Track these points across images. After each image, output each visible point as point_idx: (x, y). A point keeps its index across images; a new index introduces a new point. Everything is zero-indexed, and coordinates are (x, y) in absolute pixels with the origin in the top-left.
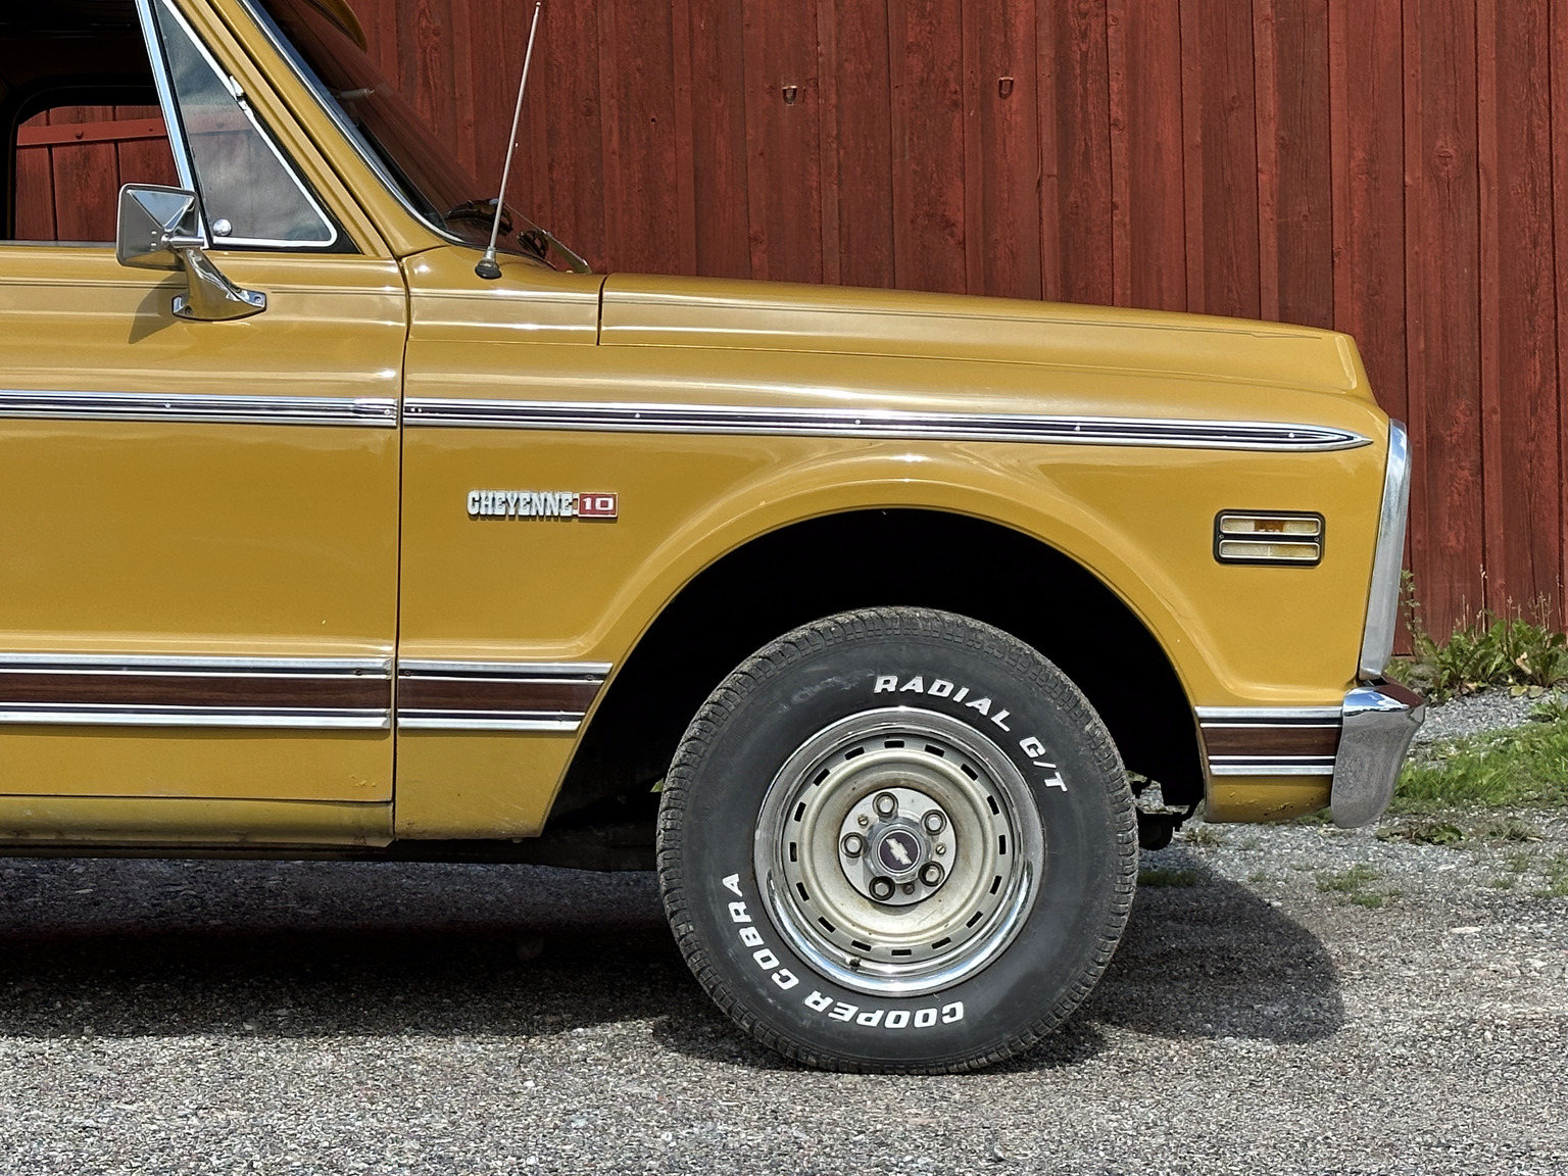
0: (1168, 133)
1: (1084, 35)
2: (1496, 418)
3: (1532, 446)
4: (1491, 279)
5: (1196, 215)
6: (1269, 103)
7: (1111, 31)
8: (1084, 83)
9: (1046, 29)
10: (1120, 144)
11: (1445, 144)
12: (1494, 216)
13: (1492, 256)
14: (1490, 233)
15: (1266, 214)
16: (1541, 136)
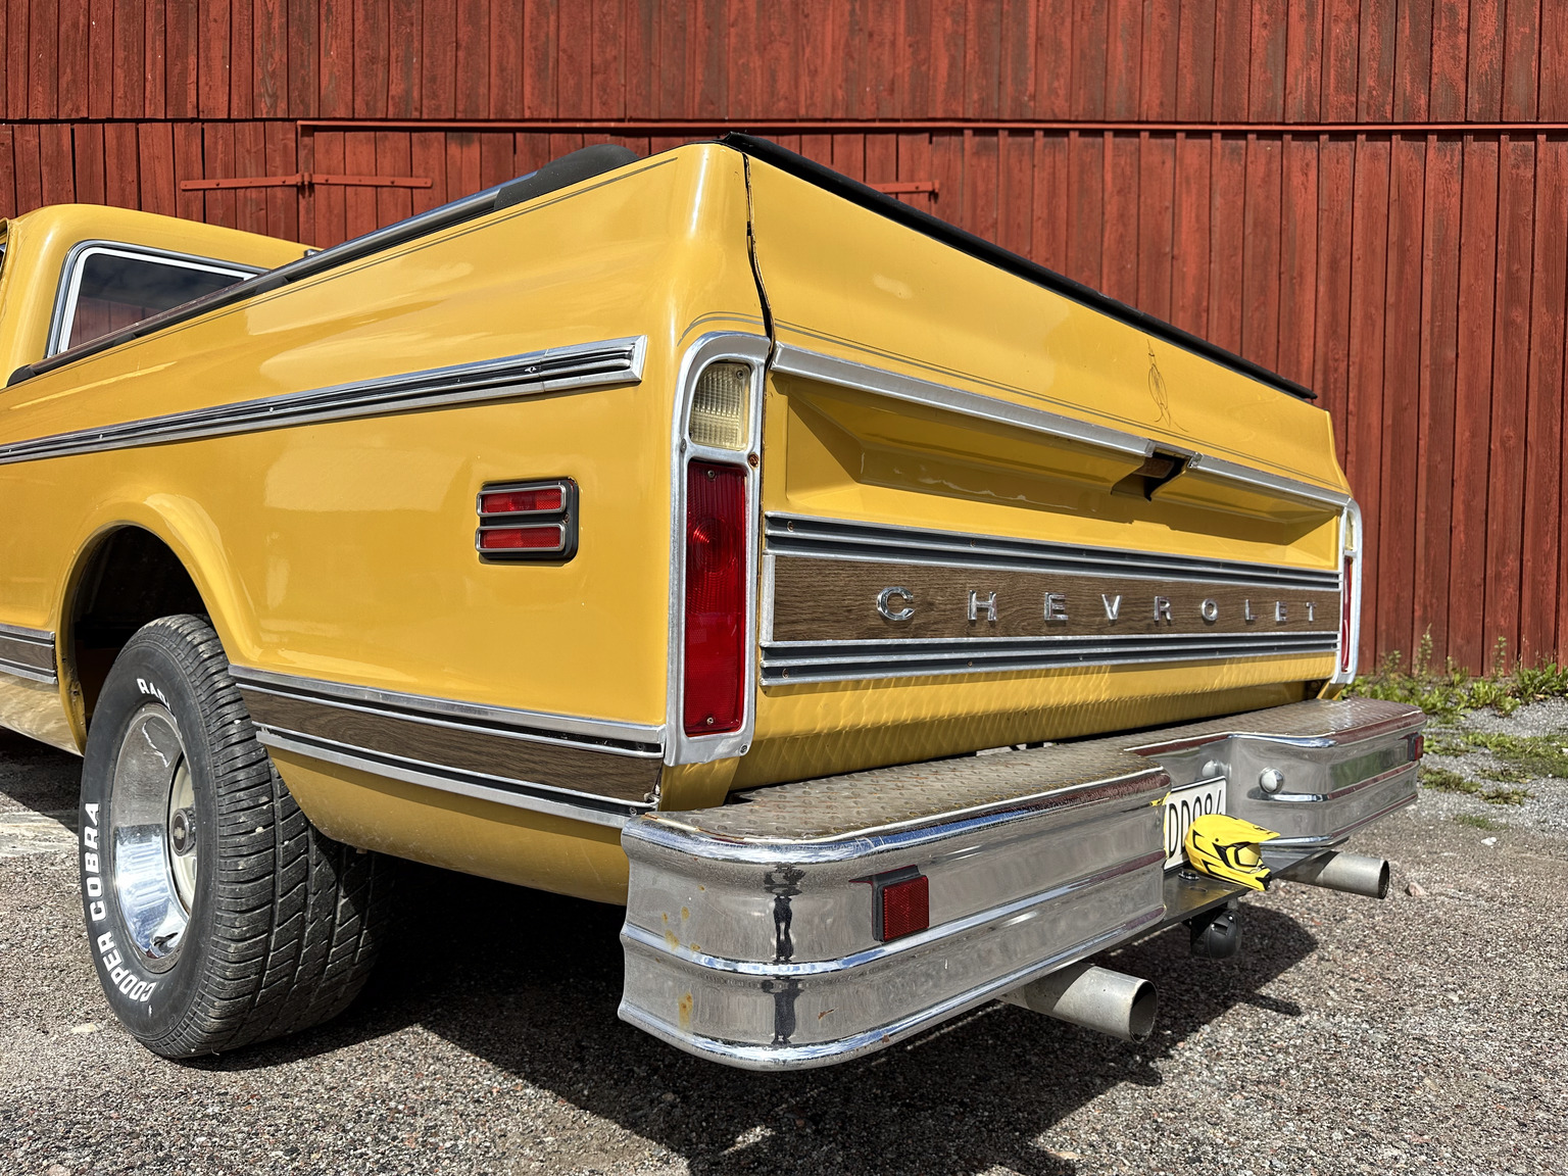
0: (1375, 420)
1: (1336, 370)
2: (1530, 564)
3: (1544, 579)
4: (1530, 497)
5: (1387, 459)
6: (1426, 407)
7: (1351, 369)
8: (1335, 393)
9: (1319, 366)
10: (1352, 423)
11: (1509, 431)
12: (1534, 465)
13: (1531, 486)
14: (1531, 473)
15: (1422, 460)
16: (1557, 429)
